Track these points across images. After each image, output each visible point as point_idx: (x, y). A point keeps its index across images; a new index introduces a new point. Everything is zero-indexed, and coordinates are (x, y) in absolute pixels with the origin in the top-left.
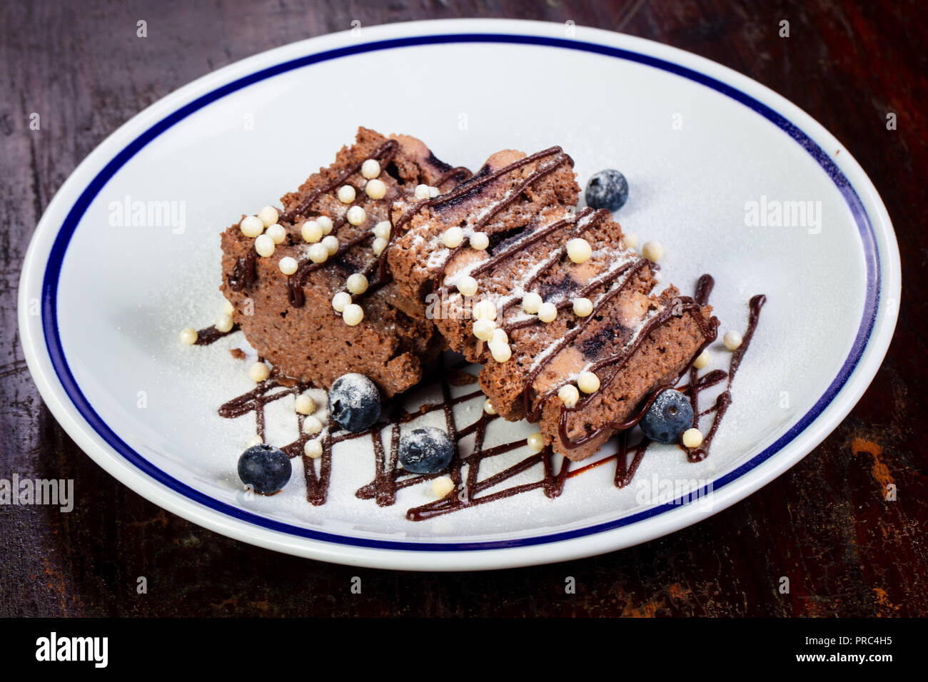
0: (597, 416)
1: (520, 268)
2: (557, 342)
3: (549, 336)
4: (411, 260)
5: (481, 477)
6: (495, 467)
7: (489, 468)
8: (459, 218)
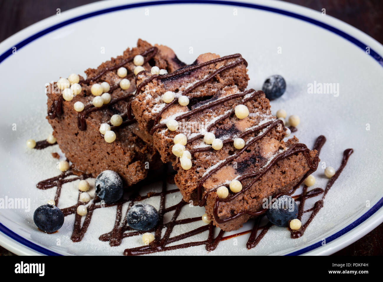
0: (238, 206)
1: (206, 118)
2: (221, 162)
3: (217, 158)
4: (142, 108)
5: (172, 235)
6: (182, 230)
7: (177, 231)
8: (175, 87)
